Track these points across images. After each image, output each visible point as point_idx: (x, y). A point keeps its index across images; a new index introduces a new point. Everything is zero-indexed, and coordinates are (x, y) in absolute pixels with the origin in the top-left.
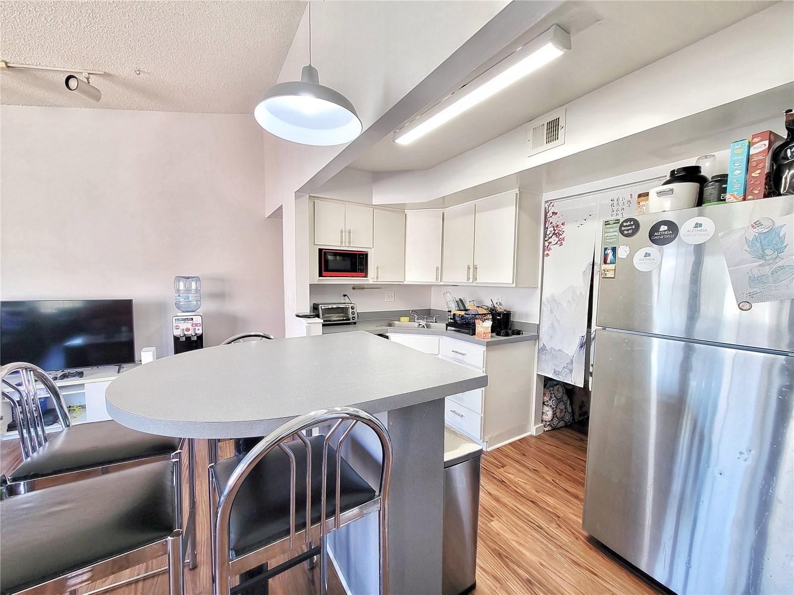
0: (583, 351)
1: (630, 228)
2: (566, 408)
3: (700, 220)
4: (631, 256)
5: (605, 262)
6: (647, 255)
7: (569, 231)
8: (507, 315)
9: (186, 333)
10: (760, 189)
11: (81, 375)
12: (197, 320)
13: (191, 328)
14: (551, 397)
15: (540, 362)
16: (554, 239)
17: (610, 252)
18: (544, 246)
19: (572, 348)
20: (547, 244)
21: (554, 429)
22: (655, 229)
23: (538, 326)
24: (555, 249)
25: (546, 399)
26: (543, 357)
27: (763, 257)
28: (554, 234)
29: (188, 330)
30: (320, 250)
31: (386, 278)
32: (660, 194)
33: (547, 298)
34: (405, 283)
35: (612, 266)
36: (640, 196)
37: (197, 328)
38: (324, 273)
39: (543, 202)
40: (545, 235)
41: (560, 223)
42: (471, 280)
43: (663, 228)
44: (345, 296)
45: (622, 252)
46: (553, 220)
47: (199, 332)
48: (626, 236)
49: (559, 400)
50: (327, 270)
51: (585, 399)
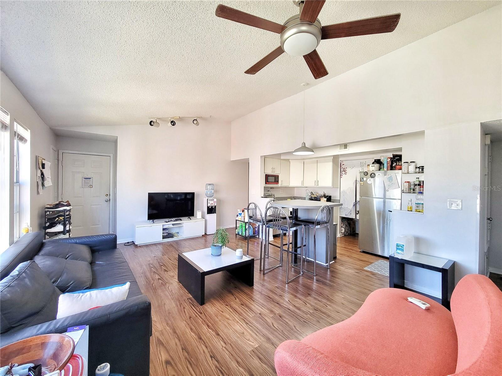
0: (355, 207)
1: (366, 174)
2: (348, 229)
3: (379, 173)
4: (366, 180)
5: (361, 181)
6: (370, 180)
7: (348, 170)
8: (330, 197)
9: (212, 205)
10: (389, 168)
11: (181, 220)
12: (215, 200)
13: (213, 203)
14: (344, 225)
15: (340, 212)
16: (343, 173)
17: (362, 179)
18: (340, 175)
19: (351, 206)
20: (341, 174)
21: (345, 235)
22: (371, 174)
23: (340, 200)
24: (344, 176)
25: (342, 225)
26: (341, 210)
27: (390, 181)
28: (343, 171)
29: (212, 204)
30: (266, 175)
31: (285, 184)
32: (372, 166)
33: (342, 191)
34: (290, 186)
35: (363, 182)
36: (368, 165)
37: (215, 203)
38: (267, 183)
39: (340, 161)
40: (341, 171)
41: (345, 168)
42: (316, 185)
43: (373, 174)
44: (268, 191)
45: (365, 179)
46: (343, 166)
47: (215, 205)
48: (365, 175)
49: (346, 226)
50: (268, 182)
51: (354, 226)
